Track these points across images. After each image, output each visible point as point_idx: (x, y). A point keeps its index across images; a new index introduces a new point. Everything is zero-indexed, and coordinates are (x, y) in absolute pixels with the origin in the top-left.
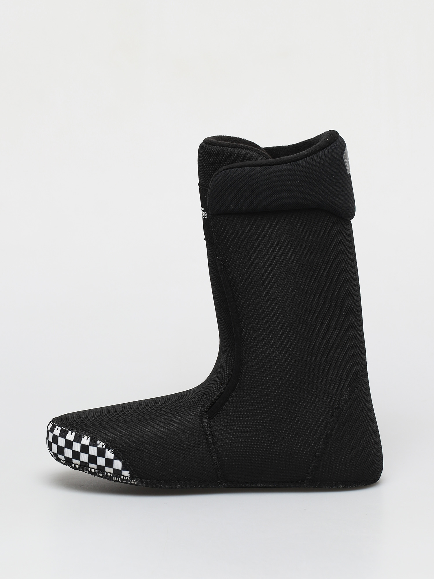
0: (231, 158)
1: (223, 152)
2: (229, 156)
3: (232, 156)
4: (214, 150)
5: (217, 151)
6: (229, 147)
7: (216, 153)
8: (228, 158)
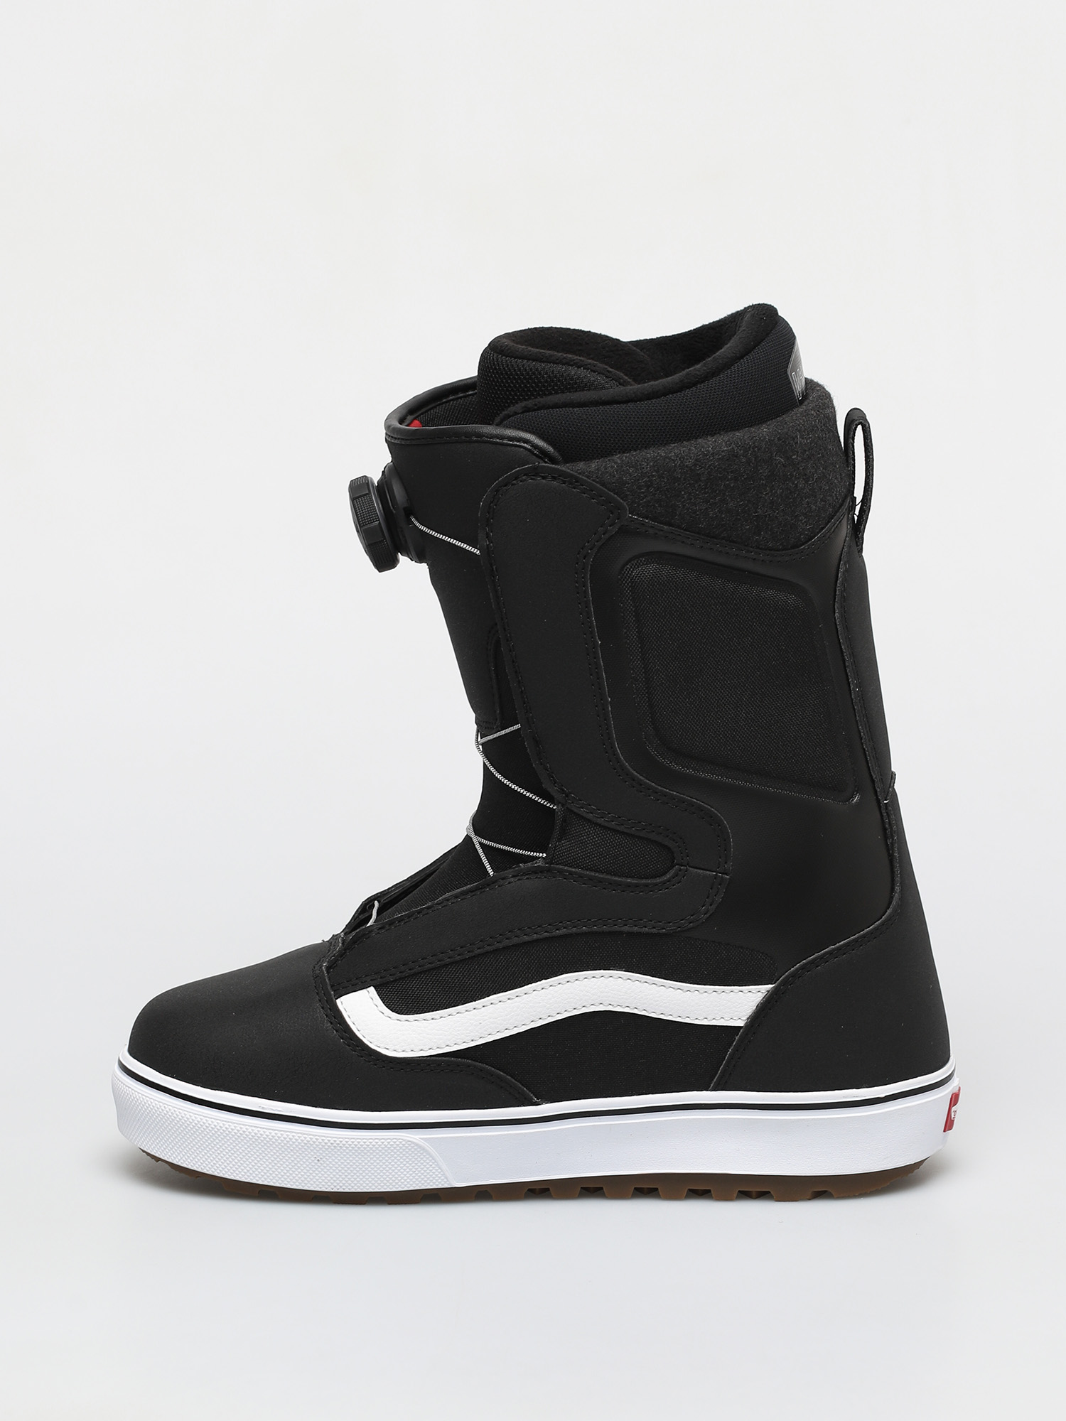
0: (544, 386)
1: (528, 374)
2: (541, 382)
3: (546, 381)
4: (508, 366)
5: (515, 370)
6: (540, 362)
7: (511, 374)
8: (538, 386)
